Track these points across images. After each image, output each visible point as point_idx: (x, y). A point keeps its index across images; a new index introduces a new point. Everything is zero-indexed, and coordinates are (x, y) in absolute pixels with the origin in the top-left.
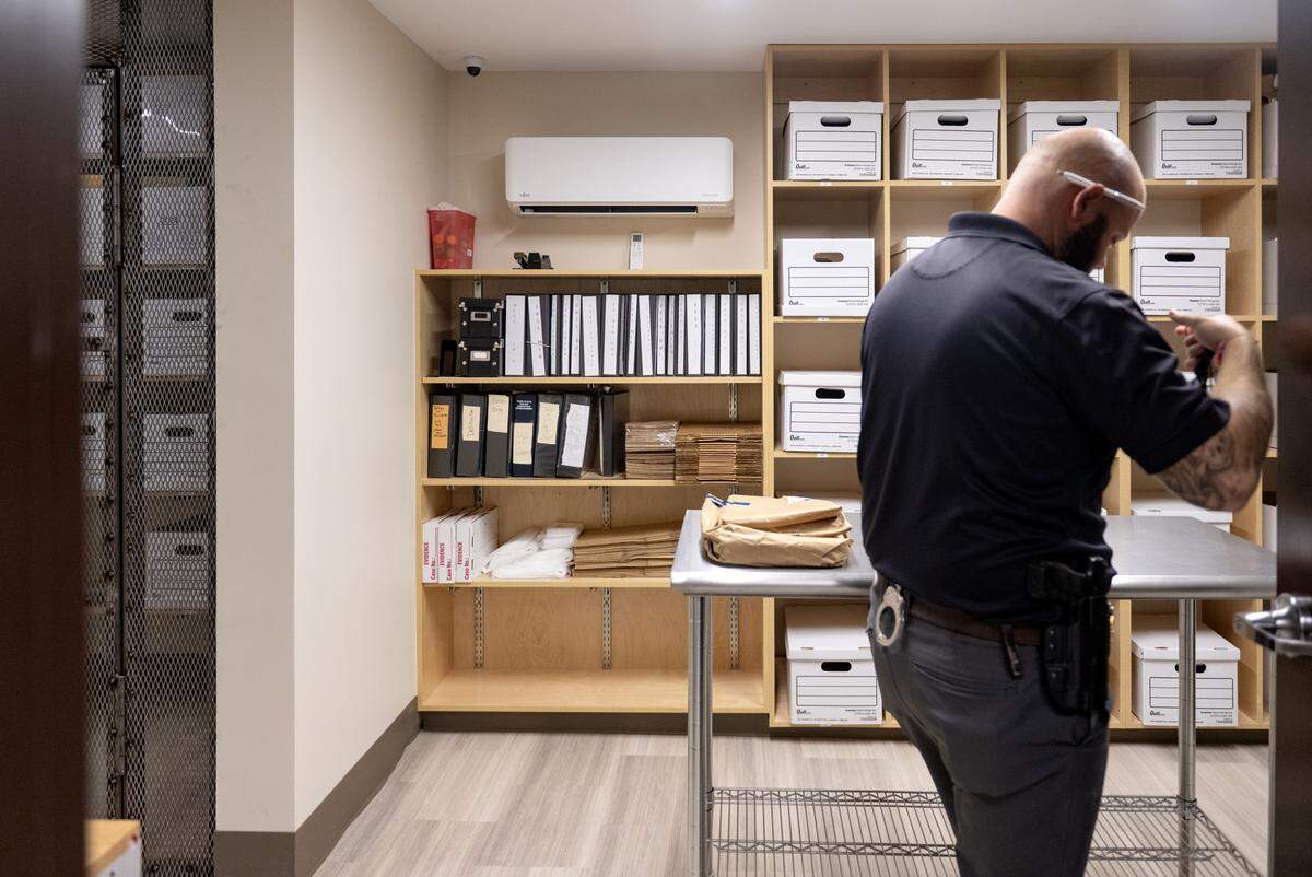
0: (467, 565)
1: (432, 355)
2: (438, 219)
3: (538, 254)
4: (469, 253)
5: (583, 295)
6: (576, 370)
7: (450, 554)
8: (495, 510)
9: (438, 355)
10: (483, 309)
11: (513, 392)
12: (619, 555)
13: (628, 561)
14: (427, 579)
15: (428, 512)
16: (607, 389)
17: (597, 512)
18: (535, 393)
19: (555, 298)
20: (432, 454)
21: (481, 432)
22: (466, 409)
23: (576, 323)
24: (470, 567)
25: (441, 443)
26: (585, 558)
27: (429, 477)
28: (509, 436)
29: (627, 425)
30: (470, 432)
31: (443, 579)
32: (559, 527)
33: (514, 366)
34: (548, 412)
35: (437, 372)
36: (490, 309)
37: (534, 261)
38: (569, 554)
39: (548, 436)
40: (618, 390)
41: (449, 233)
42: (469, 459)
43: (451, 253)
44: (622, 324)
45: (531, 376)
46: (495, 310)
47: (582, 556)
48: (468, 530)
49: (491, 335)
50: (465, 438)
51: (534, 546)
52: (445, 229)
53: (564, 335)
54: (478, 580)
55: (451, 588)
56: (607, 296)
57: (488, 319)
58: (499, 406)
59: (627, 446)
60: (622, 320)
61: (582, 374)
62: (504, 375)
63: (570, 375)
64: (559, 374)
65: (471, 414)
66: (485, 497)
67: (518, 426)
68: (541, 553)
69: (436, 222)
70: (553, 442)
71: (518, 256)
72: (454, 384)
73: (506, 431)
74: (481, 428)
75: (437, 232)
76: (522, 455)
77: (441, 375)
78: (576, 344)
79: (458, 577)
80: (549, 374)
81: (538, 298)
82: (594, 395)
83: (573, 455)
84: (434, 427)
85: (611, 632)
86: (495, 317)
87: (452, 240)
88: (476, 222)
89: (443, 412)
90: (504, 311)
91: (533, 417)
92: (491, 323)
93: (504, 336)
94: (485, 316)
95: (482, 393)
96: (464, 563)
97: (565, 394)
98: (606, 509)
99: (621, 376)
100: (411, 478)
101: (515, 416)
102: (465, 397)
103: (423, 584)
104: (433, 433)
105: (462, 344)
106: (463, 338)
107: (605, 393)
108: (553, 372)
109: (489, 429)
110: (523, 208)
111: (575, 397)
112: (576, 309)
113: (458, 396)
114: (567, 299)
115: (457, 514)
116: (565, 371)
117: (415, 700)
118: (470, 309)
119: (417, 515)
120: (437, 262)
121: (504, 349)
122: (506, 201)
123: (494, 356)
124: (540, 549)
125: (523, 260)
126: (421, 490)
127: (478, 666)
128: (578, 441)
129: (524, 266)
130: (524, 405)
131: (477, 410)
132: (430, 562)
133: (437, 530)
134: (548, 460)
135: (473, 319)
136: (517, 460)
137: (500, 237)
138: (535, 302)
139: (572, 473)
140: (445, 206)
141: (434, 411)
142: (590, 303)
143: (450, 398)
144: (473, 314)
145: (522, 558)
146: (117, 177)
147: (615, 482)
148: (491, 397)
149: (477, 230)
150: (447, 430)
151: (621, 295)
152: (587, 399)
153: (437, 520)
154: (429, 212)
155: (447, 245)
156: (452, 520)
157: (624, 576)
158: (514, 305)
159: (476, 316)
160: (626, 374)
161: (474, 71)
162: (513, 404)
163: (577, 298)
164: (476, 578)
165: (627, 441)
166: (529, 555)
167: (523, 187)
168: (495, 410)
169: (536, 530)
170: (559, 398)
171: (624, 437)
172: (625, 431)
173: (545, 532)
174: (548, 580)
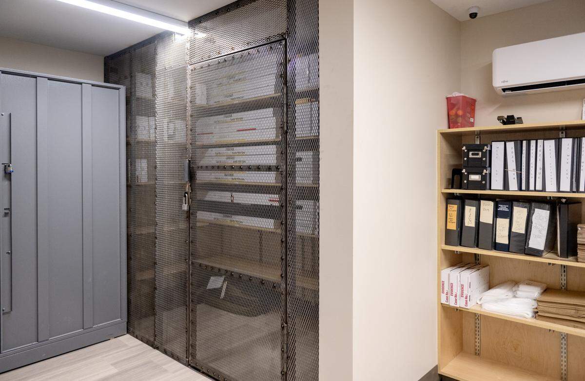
0: (466, 298)
1: (448, 177)
2: (452, 102)
3: (513, 116)
4: (472, 120)
5: (544, 139)
6: (539, 187)
7: (457, 290)
8: (488, 267)
9: (451, 177)
10: (476, 150)
11: (497, 200)
12: (573, 312)
13: (579, 317)
14: (443, 301)
15: (445, 263)
16: (564, 200)
17: (557, 279)
18: (512, 200)
19: (524, 143)
20: (448, 232)
21: (476, 222)
22: (467, 208)
23: (540, 158)
24: (468, 300)
25: (453, 226)
26: (546, 309)
27: (446, 244)
28: (493, 226)
29: (579, 225)
30: (470, 221)
31: (452, 303)
32: (528, 284)
33: (497, 184)
34: (520, 213)
35: (450, 186)
36: (481, 150)
37: (510, 120)
38: (535, 304)
39: (519, 227)
40: (570, 201)
41: (458, 109)
42: (469, 237)
43: (460, 120)
44: (575, 158)
45: (508, 190)
46: (484, 151)
47: (543, 307)
48: (468, 278)
49: (483, 165)
50: (466, 224)
51: (510, 294)
52: (456, 107)
53: (531, 165)
54: (473, 308)
55: (457, 309)
56: (563, 140)
57: (480, 156)
58: (487, 208)
59: (578, 240)
60: (575, 155)
61: (544, 190)
62: (490, 189)
63: (535, 190)
64: (528, 189)
65: (470, 212)
66: (481, 260)
67: (500, 221)
68: (514, 299)
69: (451, 104)
70: (523, 231)
71: (499, 118)
72: (459, 194)
73: (492, 223)
74: (476, 219)
75: (452, 109)
76: (502, 238)
77: (452, 188)
78: (539, 171)
79: (461, 304)
80: (520, 189)
81: (513, 142)
82: (554, 204)
83: (538, 241)
84: (448, 217)
85: (567, 357)
86: (484, 155)
87: (460, 113)
88: (476, 103)
89: (454, 209)
90: (490, 152)
91: (509, 215)
92: (481, 159)
93: (490, 166)
94: (478, 154)
95: (477, 199)
96: (464, 297)
97: (531, 202)
98: (563, 278)
99: (574, 192)
100: (435, 244)
101: (497, 214)
102: (467, 201)
103: (441, 304)
104: (448, 220)
105: (464, 171)
106: (465, 167)
107: (562, 203)
108: (524, 188)
109: (481, 220)
110: (504, 90)
111: (537, 204)
112: (540, 148)
113: (463, 200)
114: (533, 143)
115: (463, 267)
116: (532, 187)
117: (436, 367)
118: (469, 151)
119: (438, 265)
120: (451, 125)
121: (490, 174)
122: (492, 86)
123: (484, 178)
124: (515, 297)
125: (503, 120)
126: (440, 251)
127: (477, 354)
128: (540, 233)
129: (504, 123)
130: (503, 208)
131: (474, 209)
132: (445, 292)
133: (449, 275)
134: (520, 243)
135: (471, 156)
136: (499, 240)
137: (491, 110)
138: (511, 146)
139: (536, 253)
140: (456, 94)
141: (449, 208)
142: (550, 145)
143: (458, 201)
144: (471, 153)
145: (502, 300)
146: (285, 90)
147: (569, 262)
148: (482, 202)
149: (477, 107)
150: (456, 219)
151: (574, 138)
152: (548, 206)
153: (450, 269)
154: (447, 98)
155: (457, 115)
156: (459, 270)
157: (577, 327)
158: (497, 148)
159: (473, 154)
160: (578, 191)
161: (473, 16)
162: (496, 207)
163: (540, 142)
164: (472, 306)
165: (579, 236)
166: (507, 299)
167: (503, 77)
168: (485, 209)
169: (514, 283)
170: (527, 205)
171: (577, 233)
172: (577, 230)
173: (518, 287)
174: (518, 318)
